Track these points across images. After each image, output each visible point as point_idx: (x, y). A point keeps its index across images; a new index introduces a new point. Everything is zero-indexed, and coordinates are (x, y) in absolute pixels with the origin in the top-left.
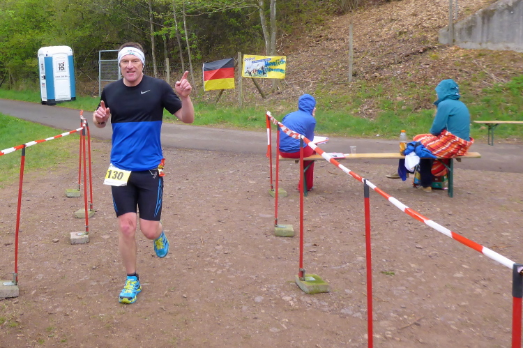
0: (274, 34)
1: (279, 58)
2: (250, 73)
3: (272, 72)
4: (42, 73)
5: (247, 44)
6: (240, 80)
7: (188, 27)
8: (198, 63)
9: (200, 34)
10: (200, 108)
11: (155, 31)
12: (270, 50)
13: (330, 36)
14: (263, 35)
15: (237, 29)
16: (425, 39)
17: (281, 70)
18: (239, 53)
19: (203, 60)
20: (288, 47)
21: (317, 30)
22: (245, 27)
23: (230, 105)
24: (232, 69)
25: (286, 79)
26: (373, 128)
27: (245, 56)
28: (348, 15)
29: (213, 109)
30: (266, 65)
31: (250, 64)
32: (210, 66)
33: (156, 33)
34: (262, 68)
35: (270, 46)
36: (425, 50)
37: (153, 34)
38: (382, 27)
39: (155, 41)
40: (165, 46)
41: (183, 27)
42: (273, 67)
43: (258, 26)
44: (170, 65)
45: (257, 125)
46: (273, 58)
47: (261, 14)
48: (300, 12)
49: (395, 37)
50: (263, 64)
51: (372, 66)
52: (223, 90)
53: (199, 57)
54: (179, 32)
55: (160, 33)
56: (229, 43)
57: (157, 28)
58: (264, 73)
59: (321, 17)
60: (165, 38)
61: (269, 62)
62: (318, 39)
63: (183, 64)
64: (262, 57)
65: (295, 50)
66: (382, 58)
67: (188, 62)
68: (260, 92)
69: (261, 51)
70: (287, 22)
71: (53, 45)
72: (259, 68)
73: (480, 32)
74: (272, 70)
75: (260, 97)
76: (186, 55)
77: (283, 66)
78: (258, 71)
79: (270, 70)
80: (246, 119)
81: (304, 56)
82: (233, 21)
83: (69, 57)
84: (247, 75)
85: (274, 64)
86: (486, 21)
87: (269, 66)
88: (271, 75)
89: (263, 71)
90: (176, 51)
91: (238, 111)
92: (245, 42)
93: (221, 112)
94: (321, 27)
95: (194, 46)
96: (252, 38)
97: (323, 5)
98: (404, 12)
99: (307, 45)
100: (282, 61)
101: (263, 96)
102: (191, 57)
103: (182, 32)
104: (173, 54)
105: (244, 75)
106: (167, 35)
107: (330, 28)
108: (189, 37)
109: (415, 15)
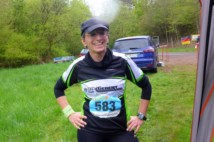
5: (193, 32)
7: (177, 29)
9: (180, 31)
14: (198, 29)
15: (191, 28)
18: (191, 35)
19: (181, 37)
24: (189, 39)
31: (194, 37)
32: (184, 38)
33: (168, 31)
39: (167, 34)
43: (196, 27)
44: (173, 39)
47: (197, 24)
52: (187, 44)
56: (188, 32)
60: (170, 33)
63: (176, 39)
69: (197, 34)
76: (176, 36)
82: (189, 26)
93: (187, 49)
95: (179, 34)
103: (175, 31)
105: (193, 40)
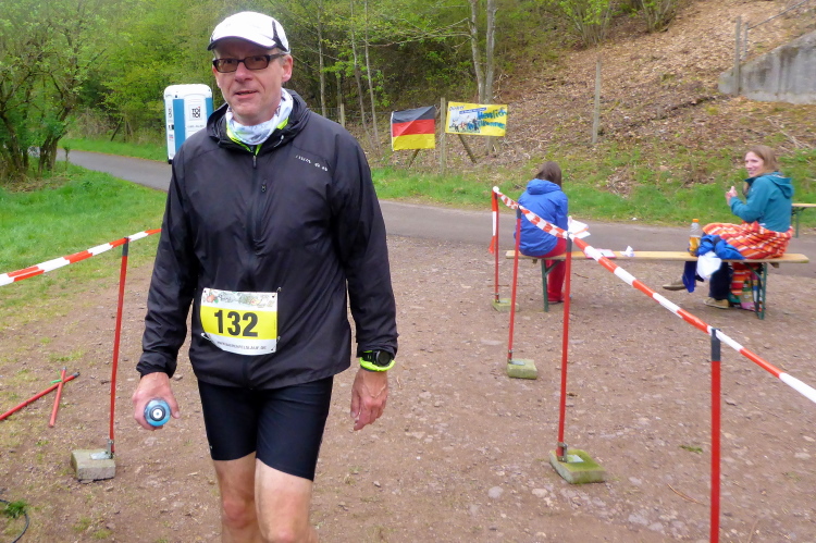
0: (490, 74)
1: (498, 107)
2: (457, 128)
3: (487, 127)
4: (170, 121)
5: (452, 87)
6: (442, 137)
7: (371, 61)
8: (384, 112)
9: (387, 73)
10: (386, 174)
11: (325, 66)
12: (484, 96)
13: (566, 79)
14: (474, 75)
15: (439, 66)
16: (699, 86)
17: (500, 125)
18: (443, 100)
19: (390, 108)
20: (508, 93)
21: (549, 70)
22: (449, 63)
23: (428, 171)
24: (432, 122)
25: (506, 136)
26: (627, 209)
27: (451, 104)
28: (591, 51)
29: (404, 176)
30: (480, 117)
31: (457, 114)
32: (401, 117)
33: (326, 69)
34: (474, 121)
35: (484, 91)
36: (699, 102)
37: (323, 70)
38: (639, 68)
39: (326, 81)
40: (339, 87)
41: (364, 61)
42: (489, 120)
43: (466, 63)
44: (346, 114)
45: (466, 200)
46: (490, 108)
47: (473, 46)
48: (525, 44)
49: (657, 82)
50: (474, 115)
51: (625, 122)
52: (418, 150)
53: (386, 103)
54: (358, 68)
55: (333, 69)
56: (426, 84)
57: (329, 62)
58: (476, 128)
59: (555, 53)
60: (338, 76)
61: (483, 112)
62: (550, 82)
63: (363, 113)
64: (474, 106)
65: (518, 96)
66: (639, 111)
67: (370, 109)
68: (469, 153)
69: (472, 98)
70: (507, 58)
71: (185, 83)
72: (469, 120)
73: (777, 79)
74: (488, 124)
75: (468, 160)
76: (367, 101)
77: (503, 119)
78: (469, 125)
79: (485, 124)
80: (451, 191)
81: (531, 106)
82: (433, 54)
83: (207, 99)
84: (453, 131)
85: (490, 115)
86: (786, 63)
87: (484, 119)
88: (486, 131)
89: (474, 126)
90: (353, 94)
91: (439, 180)
92: (448, 85)
93: (416, 180)
94: (554, 66)
95: (379, 88)
96: (458, 79)
97: (557, 36)
98: (669, 47)
99: (534, 90)
100: (501, 112)
101: (473, 160)
102: (374, 103)
103: (363, 69)
104: (350, 98)
105: (449, 130)
106: (342, 73)
107: (566, 68)
108: (373, 75)
109: (686, 52)
